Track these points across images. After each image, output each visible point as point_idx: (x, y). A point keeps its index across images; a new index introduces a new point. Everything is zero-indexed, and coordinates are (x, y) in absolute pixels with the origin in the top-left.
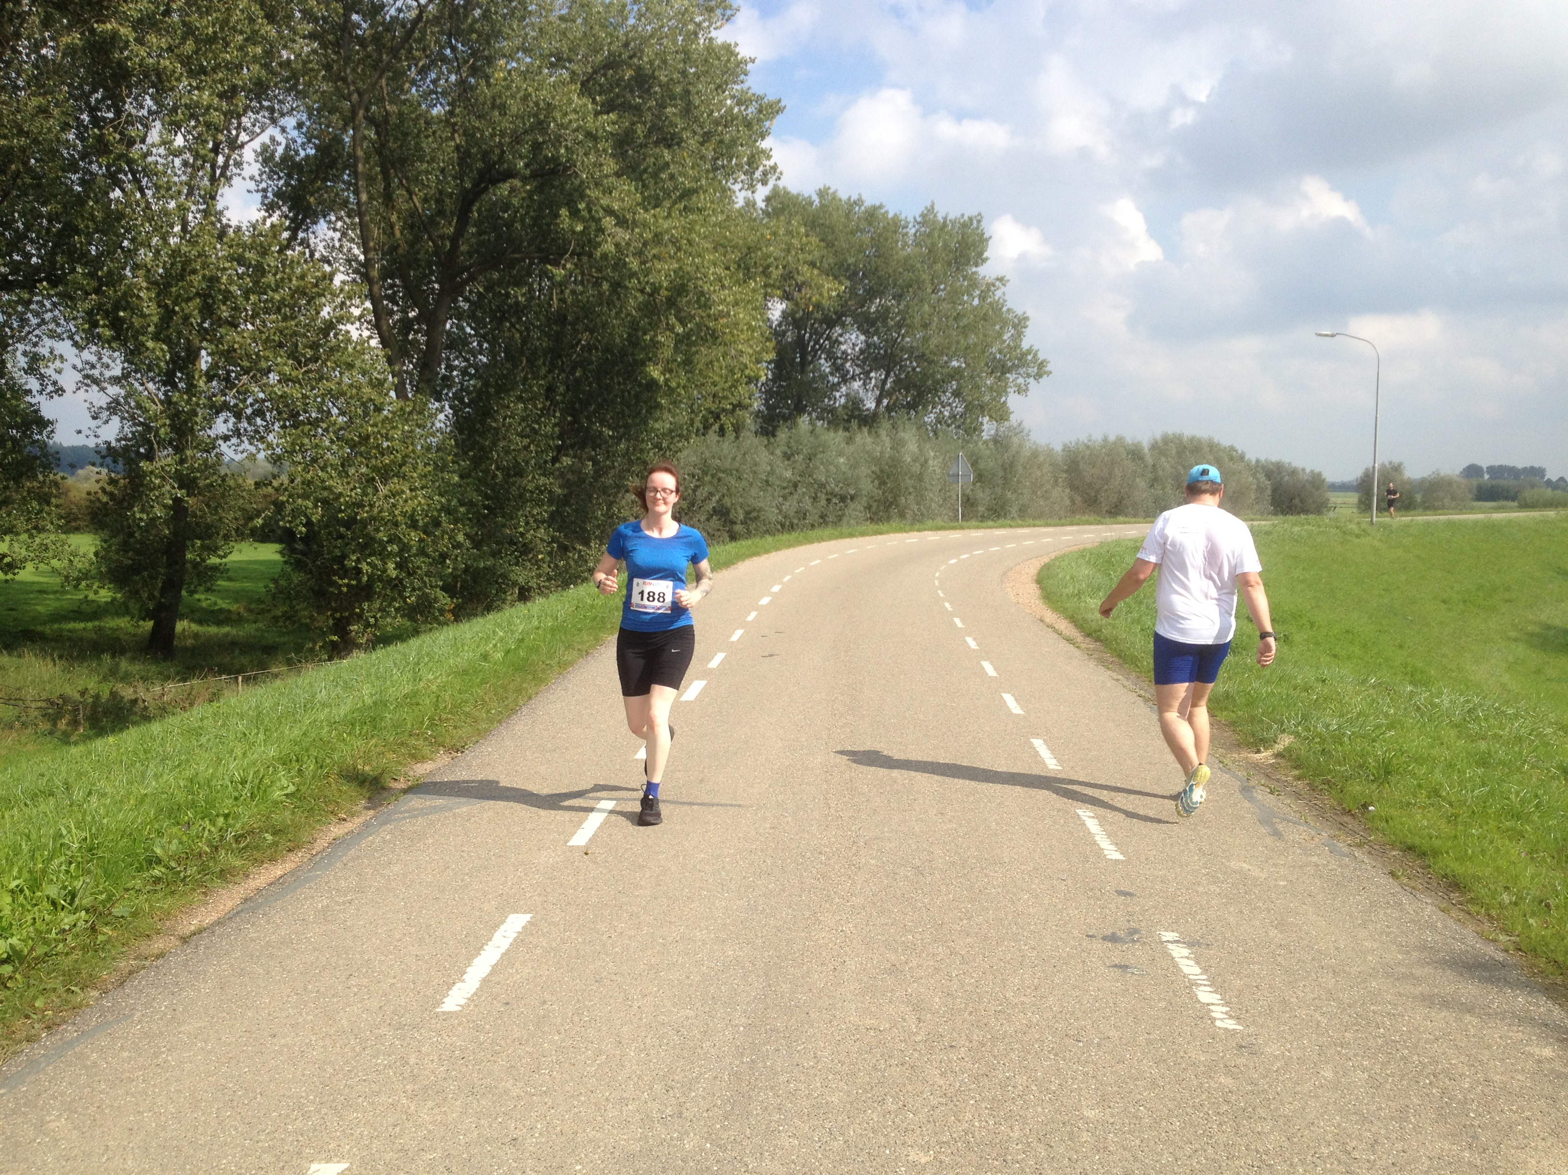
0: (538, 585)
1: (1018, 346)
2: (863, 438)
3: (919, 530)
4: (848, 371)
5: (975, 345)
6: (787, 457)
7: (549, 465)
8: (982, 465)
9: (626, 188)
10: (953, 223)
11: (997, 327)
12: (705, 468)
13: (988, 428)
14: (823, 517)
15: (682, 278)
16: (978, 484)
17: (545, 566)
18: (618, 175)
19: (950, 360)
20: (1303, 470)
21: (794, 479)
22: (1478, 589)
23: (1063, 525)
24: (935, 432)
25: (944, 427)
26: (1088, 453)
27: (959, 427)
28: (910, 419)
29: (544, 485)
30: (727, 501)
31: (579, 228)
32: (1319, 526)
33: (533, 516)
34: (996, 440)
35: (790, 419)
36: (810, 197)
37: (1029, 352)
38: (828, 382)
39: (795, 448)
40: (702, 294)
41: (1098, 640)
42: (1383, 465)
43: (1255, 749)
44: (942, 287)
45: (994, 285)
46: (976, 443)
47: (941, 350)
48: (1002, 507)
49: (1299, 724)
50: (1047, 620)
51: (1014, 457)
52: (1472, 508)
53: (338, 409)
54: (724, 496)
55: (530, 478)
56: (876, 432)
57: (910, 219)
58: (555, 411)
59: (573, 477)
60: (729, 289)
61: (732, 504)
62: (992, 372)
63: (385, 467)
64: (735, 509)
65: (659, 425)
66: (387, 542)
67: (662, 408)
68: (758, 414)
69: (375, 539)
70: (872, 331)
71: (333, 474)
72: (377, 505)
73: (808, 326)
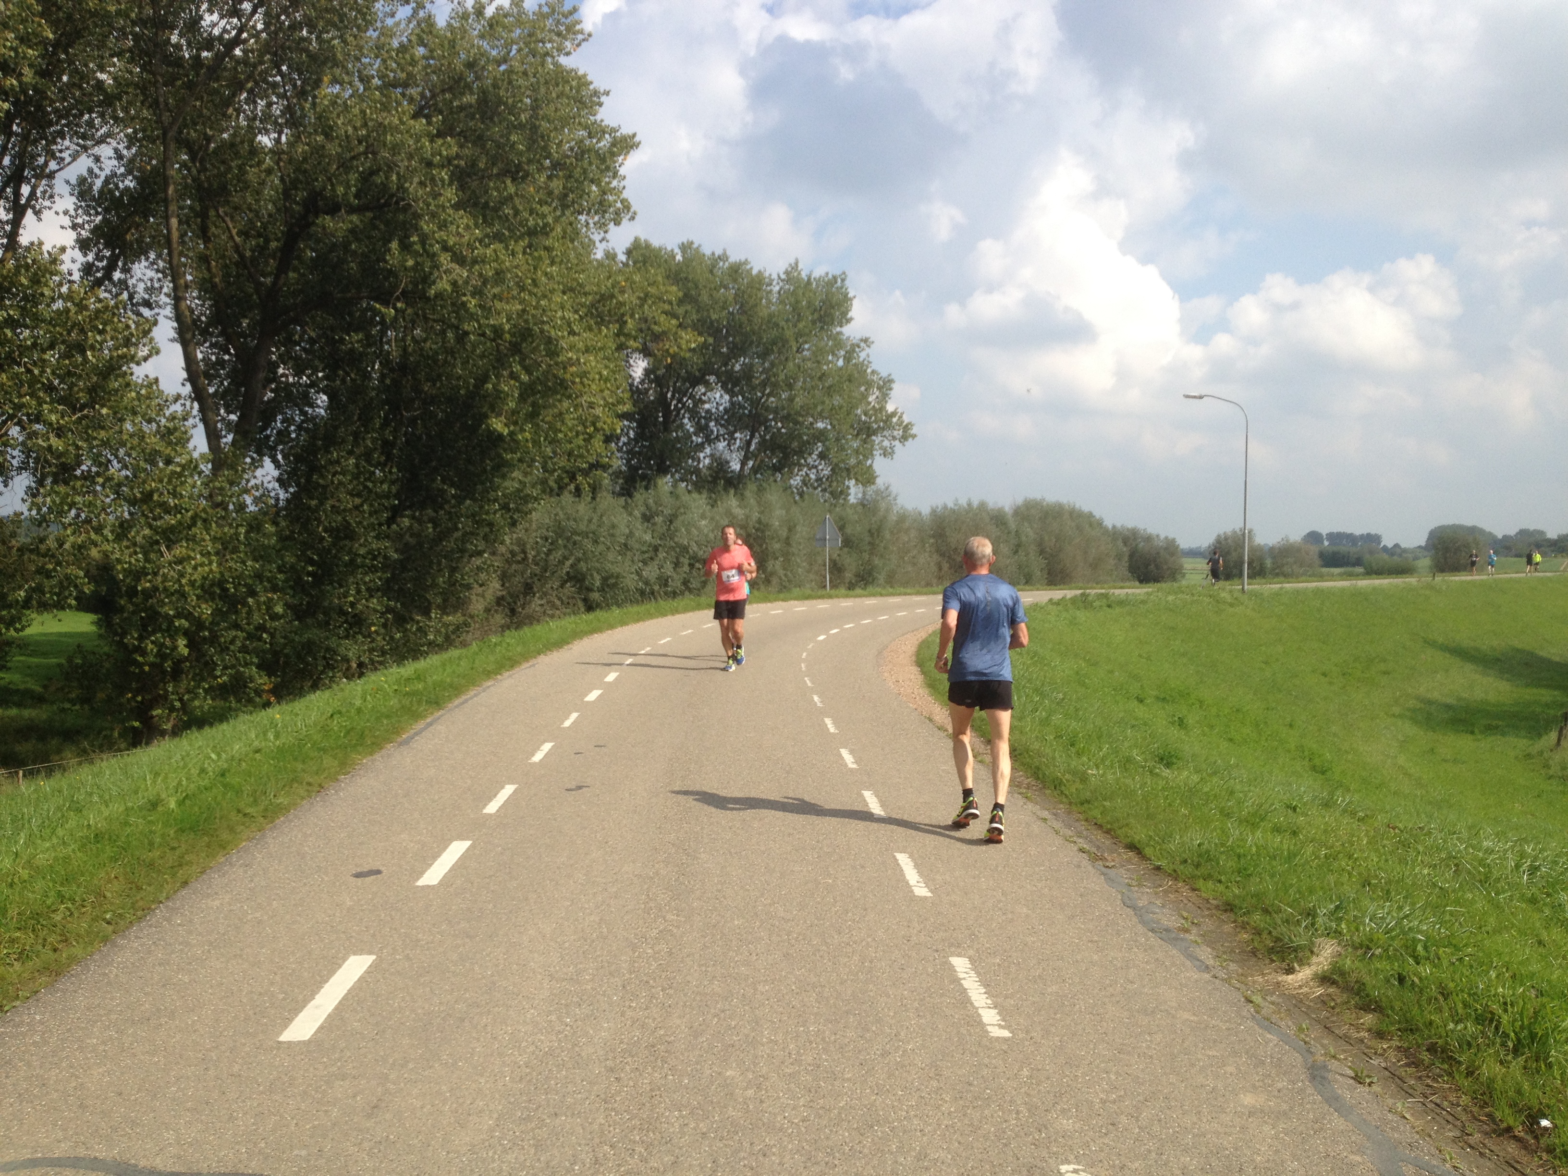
0: (371, 660)
1: (882, 409)
2: (731, 502)
3: (783, 600)
4: (712, 432)
5: (841, 408)
6: (647, 518)
7: (384, 527)
8: (849, 530)
9: (465, 222)
10: (818, 281)
11: (863, 389)
12: (560, 530)
13: (855, 492)
14: (685, 583)
15: (527, 321)
16: (846, 550)
17: (379, 638)
18: (457, 207)
19: (816, 421)
20: (1158, 536)
21: (653, 542)
22: (1355, 661)
24: (801, 494)
25: (811, 490)
26: (953, 518)
27: (824, 490)
28: (775, 481)
29: (379, 549)
30: (583, 566)
31: (411, 263)
32: (1193, 595)
33: (365, 583)
34: (863, 504)
35: (648, 482)
36: (672, 251)
37: (894, 414)
38: (692, 442)
39: (654, 509)
40: (550, 340)
43: (1284, 965)
44: (806, 346)
45: (859, 347)
46: (843, 505)
47: (807, 410)
48: (870, 573)
51: (881, 521)
53: (119, 462)
54: (579, 560)
55: (362, 541)
56: (742, 495)
57: (775, 276)
58: (391, 467)
59: (412, 541)
60: (579, 334)
61: (588, 569)
62: (858, 435)
63: (172, 529)
64: (592, 575)
65: (507, 483)
66: (174, 616)
67: (510, 465)
68: (617, 474)
69: (159, 613)
70: (737, 389)
71: (110, 537)
72: (161, 573)
73: (671, 384)
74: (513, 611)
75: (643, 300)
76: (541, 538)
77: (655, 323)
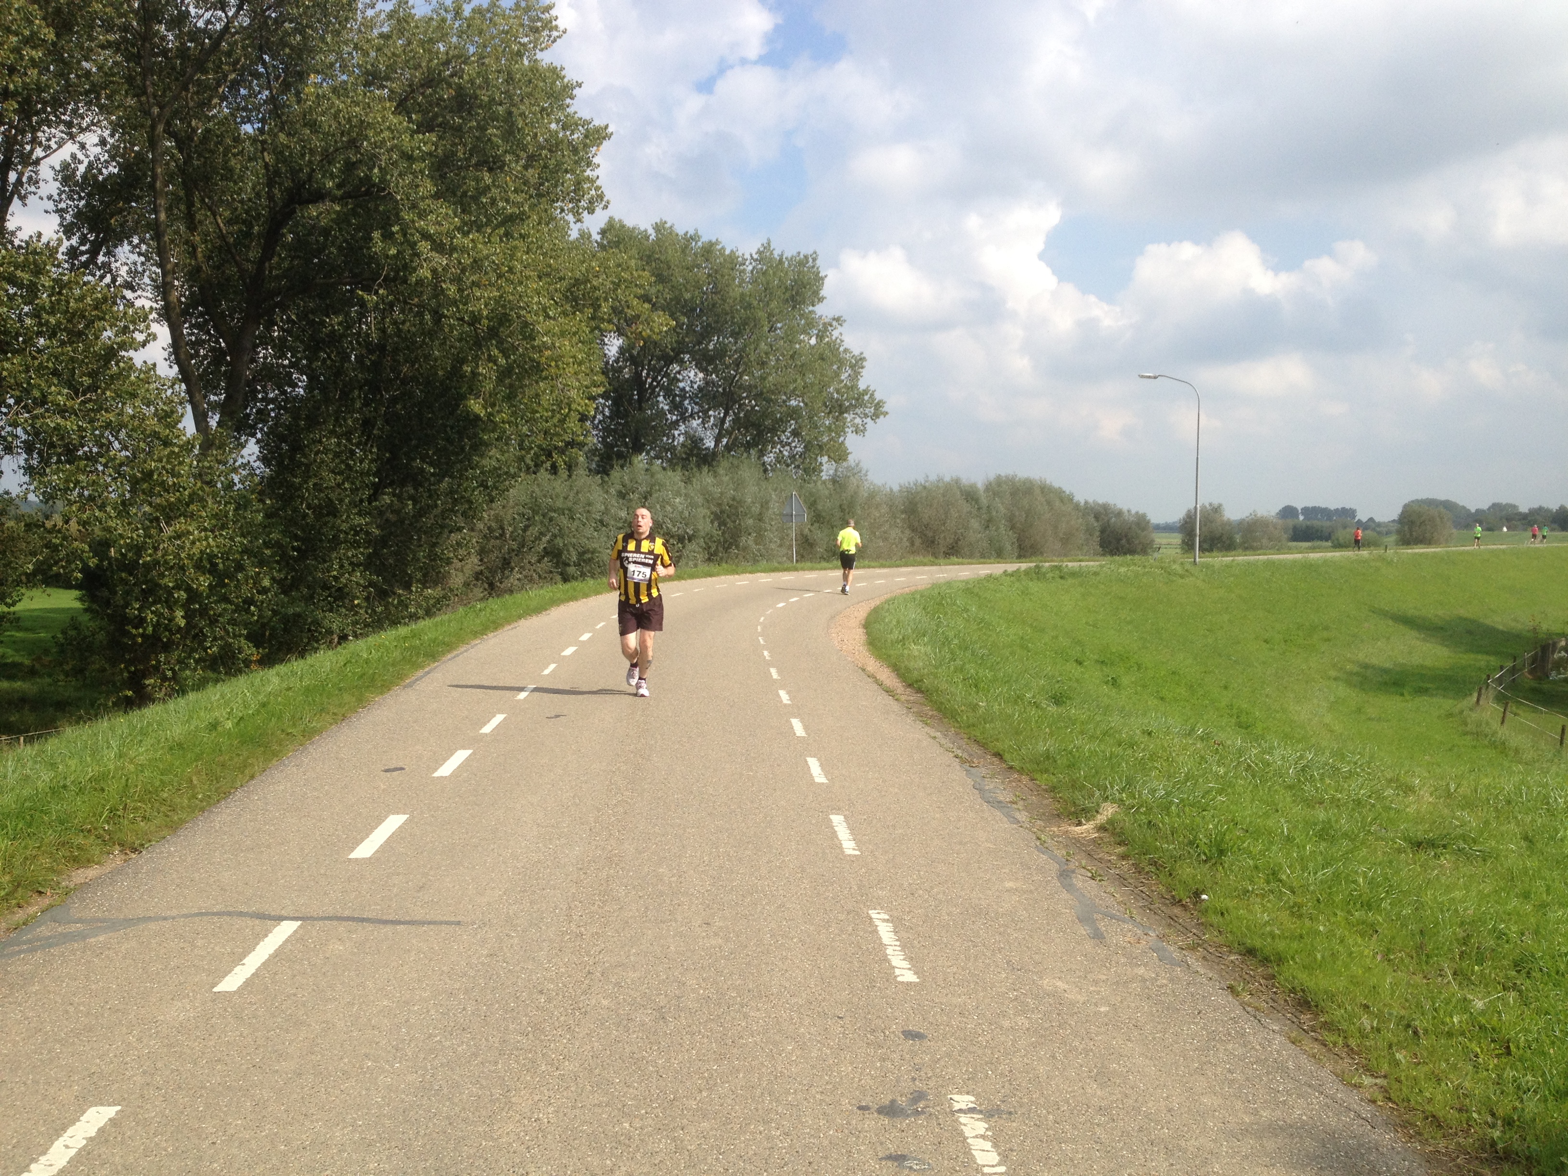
0: (354, 632)
1: (854, 387)
2: (705, 479)
3: (750, 573)
4: (687, 409)
5: (813, 385)
6: (623, 495)
7: (365, 504)
9: (444, 211)
10: (790, 260)
11: (835, 367)
12: (536, 507)
13: (827, 468)
15: (504, 306)
16: (817, 525)
17: (362, 611)
18: (436, 196)
19: (789, 399)
20: (1129, 511)
22: (1298, 629)
23: (897, 566)
24: (775, 471)
25: (784, 466)
26: (924, 494)
27: (798, 467)
28: (749, 458)
29: (361, 525)
30: (559, 542)
31: (393, 251)
32: (1144, 567)
33: (348, 558)
34: (834, 481)
35: (624, 458)
36: (646, 231)
37: (866, 392)
38: (667, 420)
39: (629, 486)
40: (526, 324)
41: (919, 691)
42: (1203, 507)
43: (1076, 821)
44: (779, 325)
45: (831, 325)
46: (815, 482)
47: (777, 391)
49: (1123, 790)
50: (870, 669)
51: (852, 496)
52: (1290, 548)
53: (120, 443)
54: (555, 536)
55: (344, 517)
56: (715, 472)
57: (747, 256)
58: (372, 446)
59: (392, 517)
60: (554, 319)
61: (565, 545)
62: (830, 412)
63: (171, 505)
64: (568, 550)
65: (485, 462)
66: (173, 588)
67: (487, 445)
68: (594, 451)
69: (160, 585)
70: (710, 368)
71: (113, 514)
72: (161, 547)
73: (646, 362)
74: (491, 585)
75: (617, 285)
76: (519, 514)
77: (628, 307)
